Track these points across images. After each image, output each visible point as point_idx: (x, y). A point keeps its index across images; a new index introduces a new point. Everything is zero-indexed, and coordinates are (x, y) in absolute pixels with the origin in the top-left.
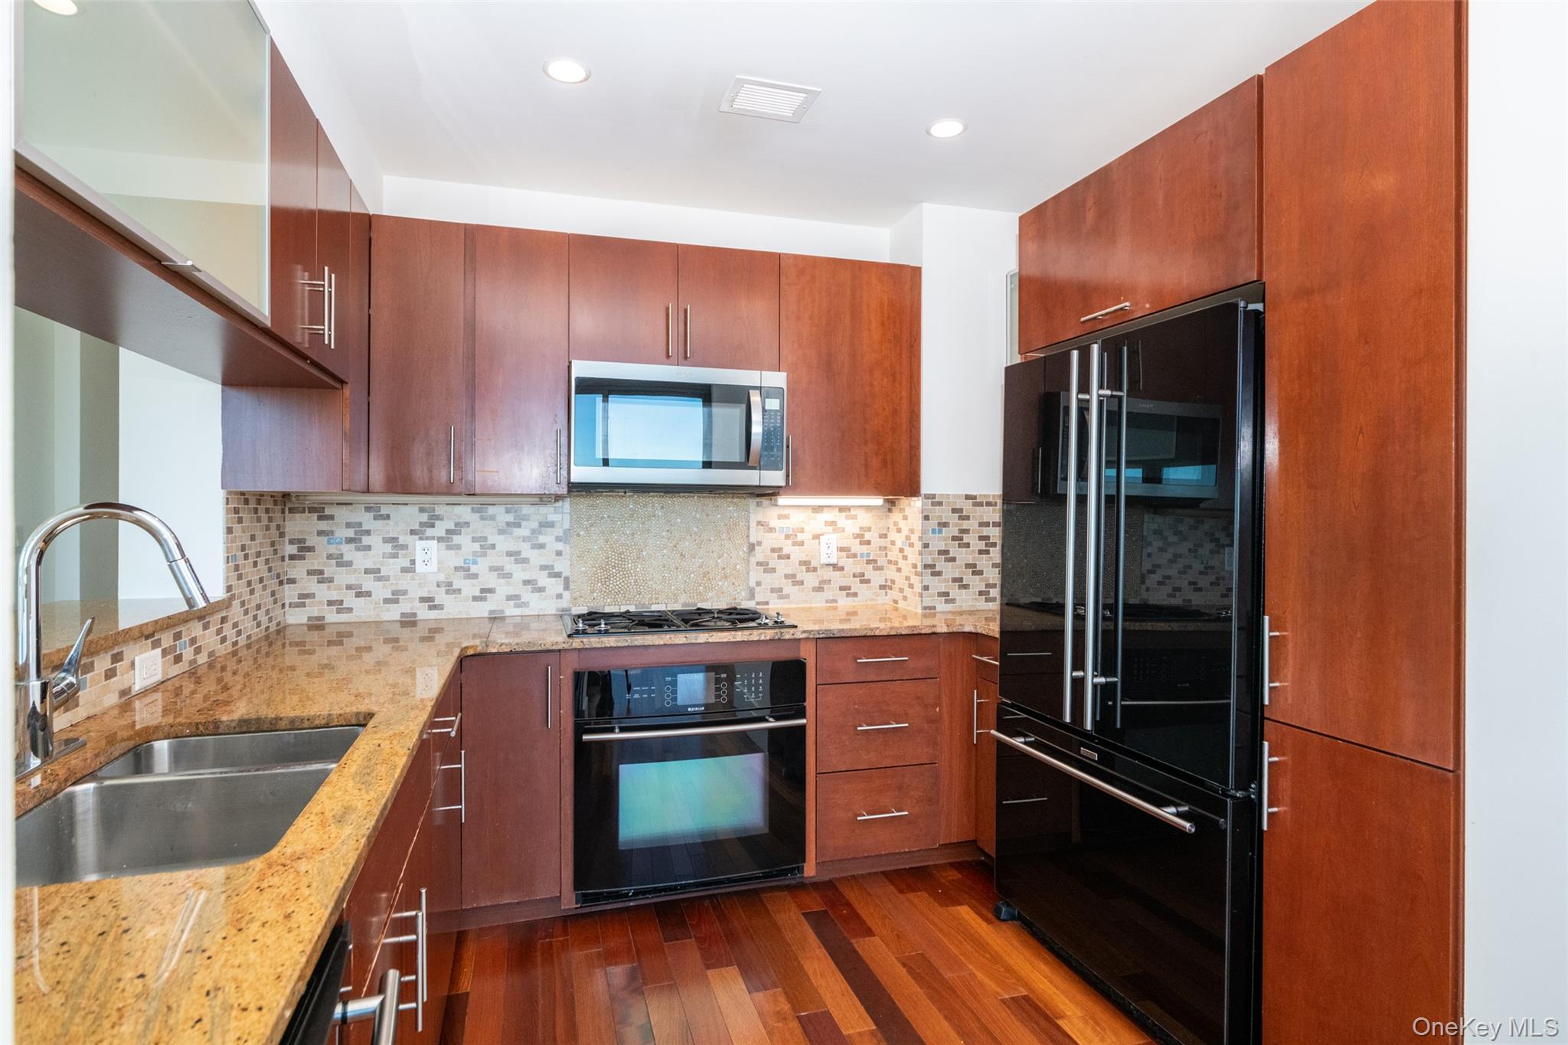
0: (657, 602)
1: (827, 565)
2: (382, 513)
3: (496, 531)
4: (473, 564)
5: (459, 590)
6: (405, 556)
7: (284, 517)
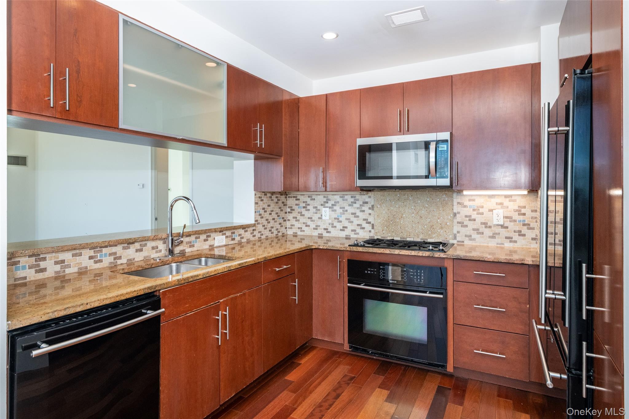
0: (410, 237)
1: (497, 225)
2: (313, 198)
3: (348, 205)
4: (340, 217)
5: (336, 226)
6: (319, 213)
7: (287, 199)
